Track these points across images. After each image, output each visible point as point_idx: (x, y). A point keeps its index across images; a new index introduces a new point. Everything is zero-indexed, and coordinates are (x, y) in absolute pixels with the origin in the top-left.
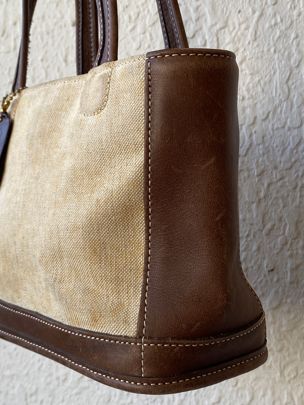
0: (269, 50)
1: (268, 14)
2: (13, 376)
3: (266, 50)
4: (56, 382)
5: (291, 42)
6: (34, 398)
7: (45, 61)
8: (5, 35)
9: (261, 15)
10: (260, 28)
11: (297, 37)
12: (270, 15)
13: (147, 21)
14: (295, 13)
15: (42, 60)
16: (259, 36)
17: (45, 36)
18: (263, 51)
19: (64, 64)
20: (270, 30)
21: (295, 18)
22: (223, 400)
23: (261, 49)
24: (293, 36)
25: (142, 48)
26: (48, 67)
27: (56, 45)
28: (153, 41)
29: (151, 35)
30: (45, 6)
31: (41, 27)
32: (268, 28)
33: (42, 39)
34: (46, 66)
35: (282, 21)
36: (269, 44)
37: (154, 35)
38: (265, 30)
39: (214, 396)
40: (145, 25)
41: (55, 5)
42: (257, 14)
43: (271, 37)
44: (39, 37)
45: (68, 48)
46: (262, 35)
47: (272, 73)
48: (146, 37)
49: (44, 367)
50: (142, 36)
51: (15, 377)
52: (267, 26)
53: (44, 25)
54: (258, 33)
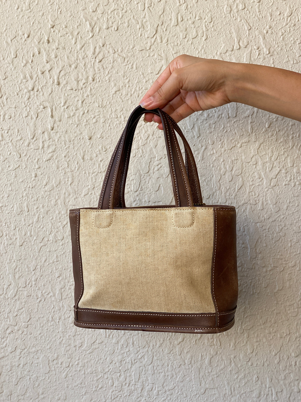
0: (210, 165)
1: (209, 148)
2: (38, 351)
3: (208, 165)
4: (74, 349)
5: (221, 163)
6: (55, 362)
7: (67, 157)
8: (35, 139)
9: (206, 149)
10: (205, 154)
11: (224, 161)
12: (210, 149)
13: (140, 143)
14: (223, 149)
15: (65, 157)
16: (205, 158)
17: (68, 143)
18: (207, 166)
19: (82, 160)
20: (210, 156)
21: (223, 152)
22: (185, 339)
23: (206, 165)
24: (222, 160)
25: (136, 156)
26: (69, 161)
27: (76, 148)
28: (144, 154)
29: (142, 151)
30: (68, 125)
31: (65, 137)
32: (209, 155)
33: (65, 144)
34: (68, 160)
35: (216, 152)
36: (210, 163)
37: (144, 151)
38: (208, 155)
39: (180, 338)
40: (139, 145)
41: (76, 126)
42: (204, 148)
43: (211, 160)
44: (63, 143)
45: (85, 151)
46: (206, 158)
47: (212, 176)
48: (139, 151)
49: (64, 341)
50: (136, 150)
51: (40, 351)
52: (209, 154)
53: (66, 136)
54: (204, 157)
